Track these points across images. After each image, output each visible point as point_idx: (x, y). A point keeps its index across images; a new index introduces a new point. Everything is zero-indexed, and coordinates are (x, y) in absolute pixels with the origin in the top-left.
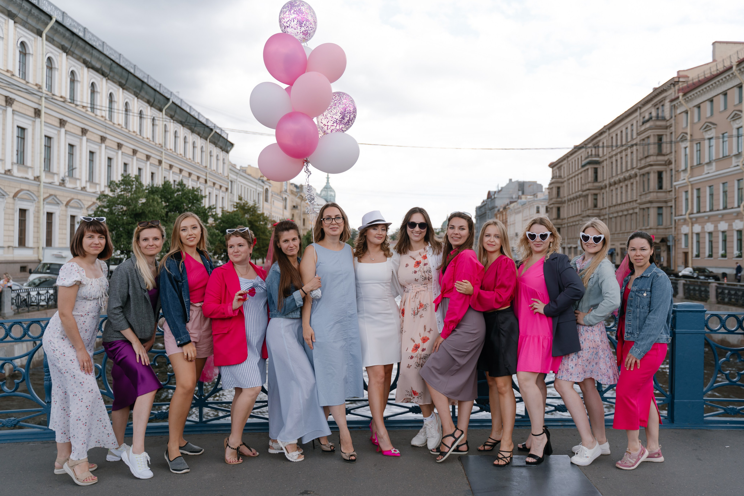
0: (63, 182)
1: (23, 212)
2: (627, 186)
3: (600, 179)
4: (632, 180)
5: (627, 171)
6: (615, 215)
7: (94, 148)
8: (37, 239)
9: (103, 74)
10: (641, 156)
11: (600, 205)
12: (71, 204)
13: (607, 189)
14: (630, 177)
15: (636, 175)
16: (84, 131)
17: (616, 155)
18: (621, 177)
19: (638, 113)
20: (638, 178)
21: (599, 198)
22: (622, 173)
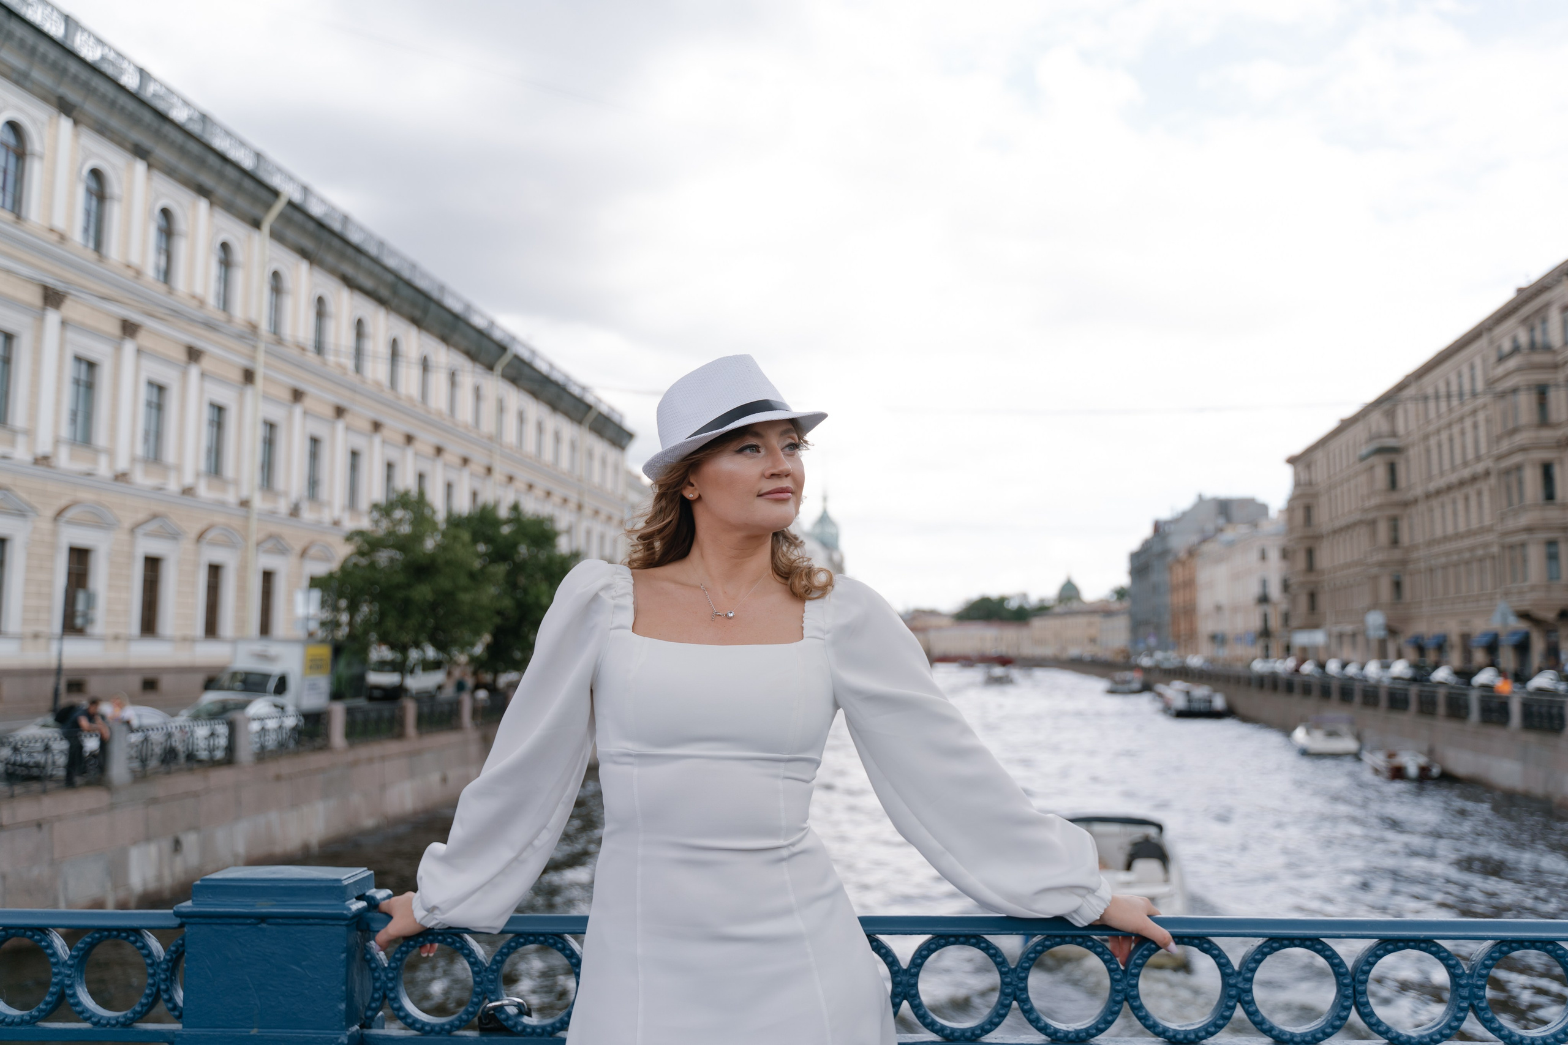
0: (295, 511)
1: (215, 571)
2: (1467, 499)
3: (1402, 482)
4: (1478, 485)
5: (1465, 464)
6: (1443, 560)
7: (359, 442)
8: (241, 623)
9: (381, 301)
10: (1498, 430)
11: (1405, 538)
12: (313, 551)
13: (1422, 507)
14: (1474, 479)
15: (1487, 473)
16: (340, 412)
17: (1438, 431)
18: (1453, 478)
19: (1483, 342)
20: (1493, 480)
21: (1404, 526)
22: (1453, 469)
